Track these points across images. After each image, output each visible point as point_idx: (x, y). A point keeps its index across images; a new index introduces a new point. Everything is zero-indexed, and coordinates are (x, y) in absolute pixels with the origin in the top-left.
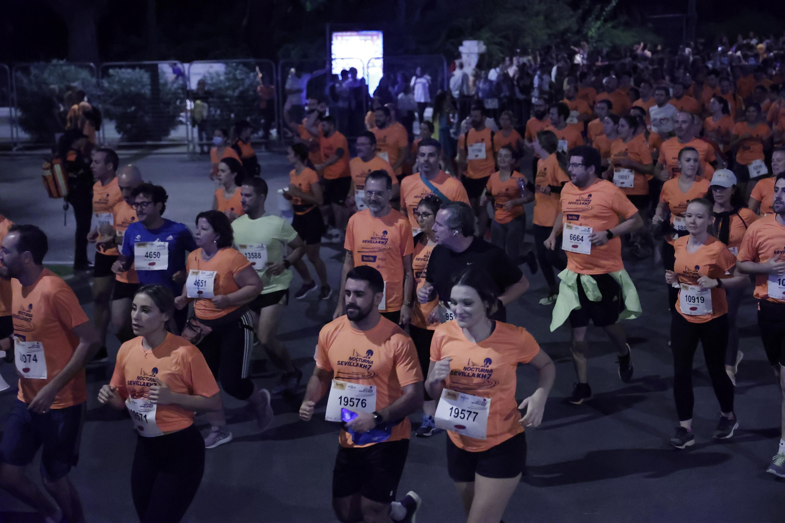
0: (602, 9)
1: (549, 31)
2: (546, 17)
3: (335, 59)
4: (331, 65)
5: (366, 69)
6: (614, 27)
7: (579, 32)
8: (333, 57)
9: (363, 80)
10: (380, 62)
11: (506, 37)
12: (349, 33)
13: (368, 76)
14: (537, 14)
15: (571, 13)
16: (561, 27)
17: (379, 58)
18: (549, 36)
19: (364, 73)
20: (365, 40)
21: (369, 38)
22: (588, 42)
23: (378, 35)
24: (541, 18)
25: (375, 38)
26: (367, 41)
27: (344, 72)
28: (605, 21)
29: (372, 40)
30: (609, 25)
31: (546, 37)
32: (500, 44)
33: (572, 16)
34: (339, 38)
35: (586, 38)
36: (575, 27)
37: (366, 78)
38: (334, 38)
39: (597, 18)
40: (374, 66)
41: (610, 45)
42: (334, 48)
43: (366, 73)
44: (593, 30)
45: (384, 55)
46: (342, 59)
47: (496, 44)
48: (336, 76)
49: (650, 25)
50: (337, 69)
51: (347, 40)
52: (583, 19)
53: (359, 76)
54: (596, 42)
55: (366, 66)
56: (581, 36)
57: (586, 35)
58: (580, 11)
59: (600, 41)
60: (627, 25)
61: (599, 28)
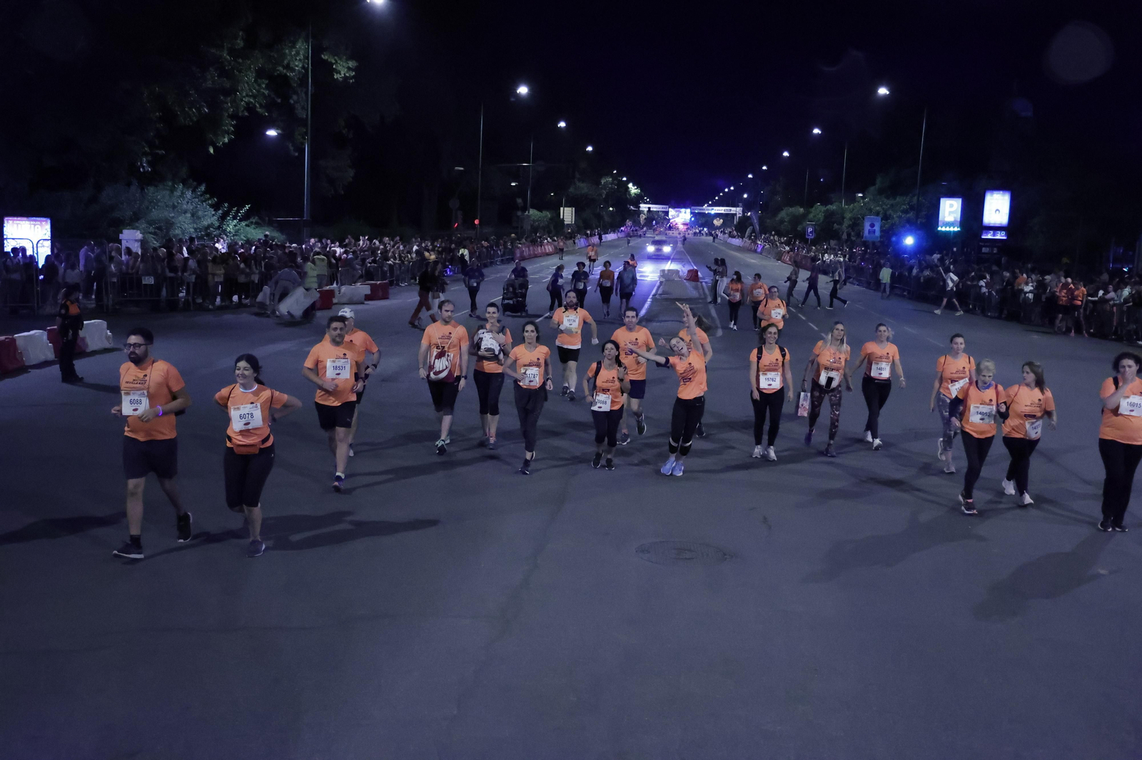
0: (238, 211)
1: (195, 226)
2: (193, 215)
3: (6, 239)
4: (3, 244)
5: (35, 249)
6: (247, 225)
7: (219, 227)
8: (5, 237)
9: (32, 257)
10: (49, 243)
11: (159, 228)
12: (19, 219)
13: (37, 254)
14: (185, 212)
15: (213, 213)
16: (206, 223)
17: (48, 240)
18: (195, 229)
19: (33, 252)
20: (35, 225)
21: (39, 223)
22: (227, 236)
23: (46, 221)
24: (189, 215)
25: (44, 223)
26: (37, 226)
27: (14, 250)
28: (240, 220)
29: (41, 225)
30: (243, 224)
31: (192, 230)
32: (155, 234)
33: (213, 215)
34: (11, 222)
35: (224, 232)
36: (217, 224)
37: (35, 255)
38: (6, 222)
39: (234, 218)
40: (43, 246)
41: (245, 239)
42: (5, 229)
43: (36, 252)
44: (231, 227)
45: (51, 237)
46: (13, 239)
47: (150, 233)
48: (8, 253)
49: (276, 225)
50: (8, 248)
51: (17, 224)
52: (223, 218)
53: (29, 253)
54: (234, 236)
55: (35, 246)
56: (222, 231)
57: (225, 230)
58: (220, 212)
59: (236, 235)
60: (258, 225)
61: (235, 226)
